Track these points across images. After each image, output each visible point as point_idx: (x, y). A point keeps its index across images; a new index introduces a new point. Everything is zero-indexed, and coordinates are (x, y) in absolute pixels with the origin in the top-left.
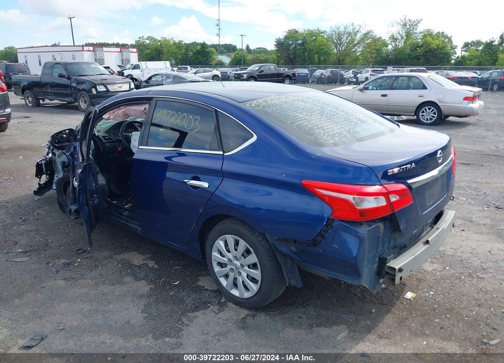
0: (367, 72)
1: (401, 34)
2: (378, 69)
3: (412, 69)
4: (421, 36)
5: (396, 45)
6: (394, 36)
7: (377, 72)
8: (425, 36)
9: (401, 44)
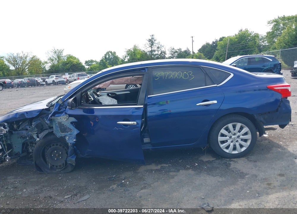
0: (53, 77)
1: (54, 57)
2: (59, 75)
3: (79, 73)
4: (66, 58)
5: (53, 63)
6: (51, 58)
7: (59, 77)
8: (68, 58)
9: (56, 63)
